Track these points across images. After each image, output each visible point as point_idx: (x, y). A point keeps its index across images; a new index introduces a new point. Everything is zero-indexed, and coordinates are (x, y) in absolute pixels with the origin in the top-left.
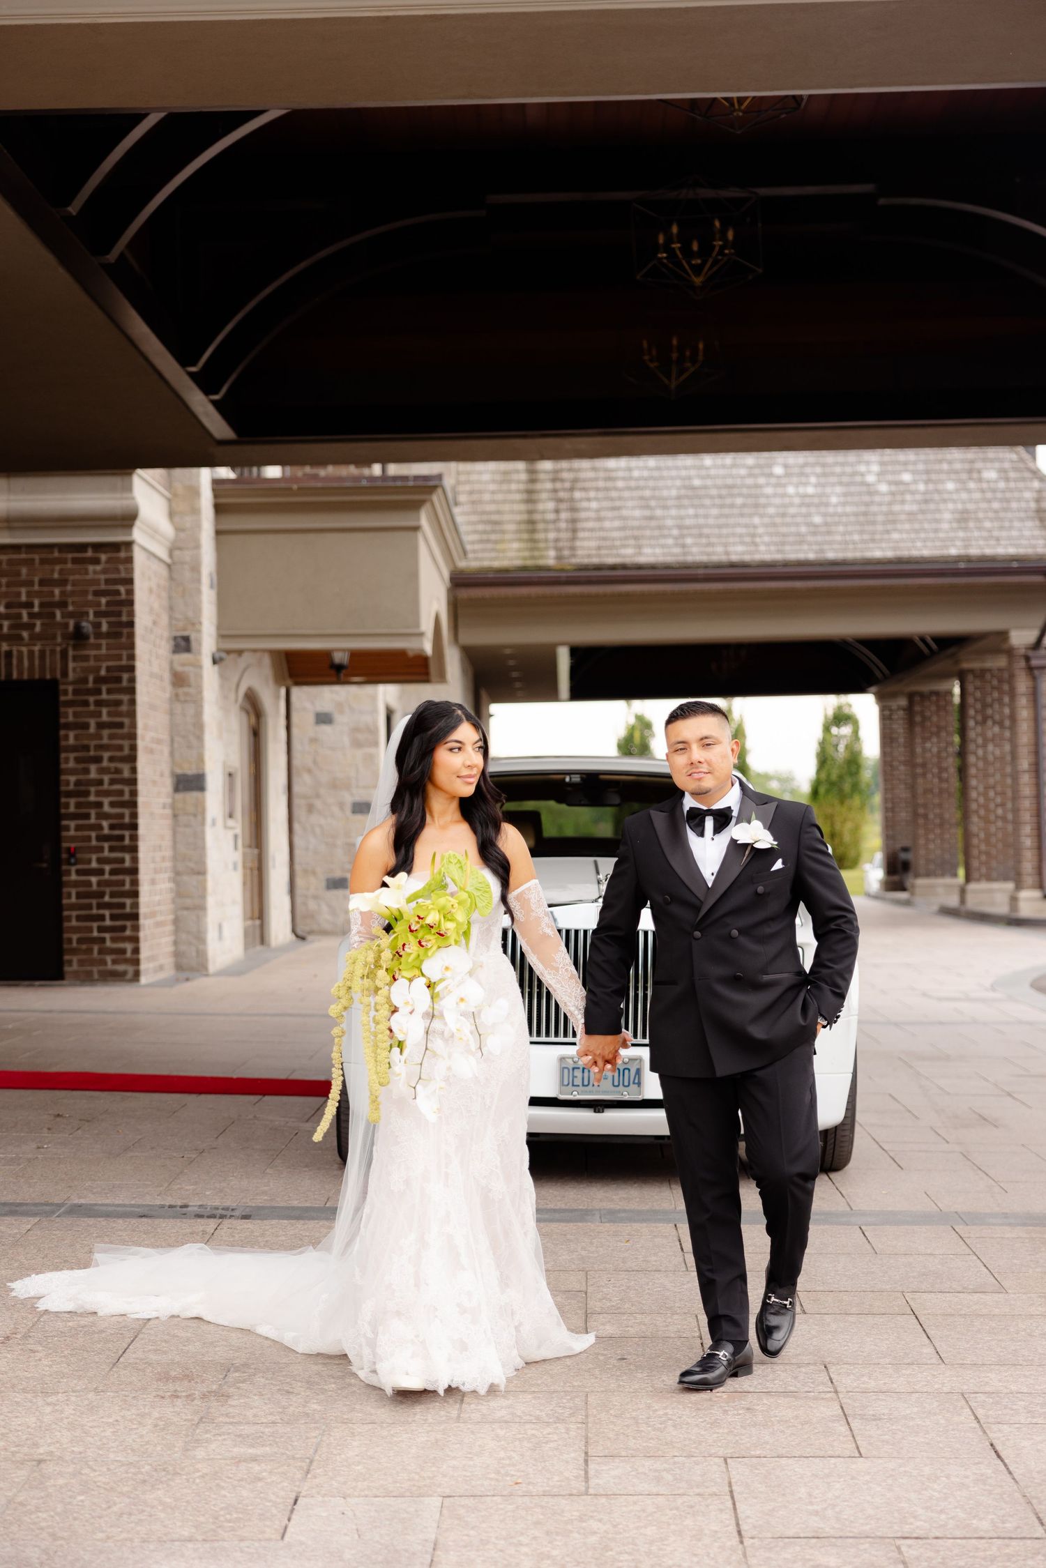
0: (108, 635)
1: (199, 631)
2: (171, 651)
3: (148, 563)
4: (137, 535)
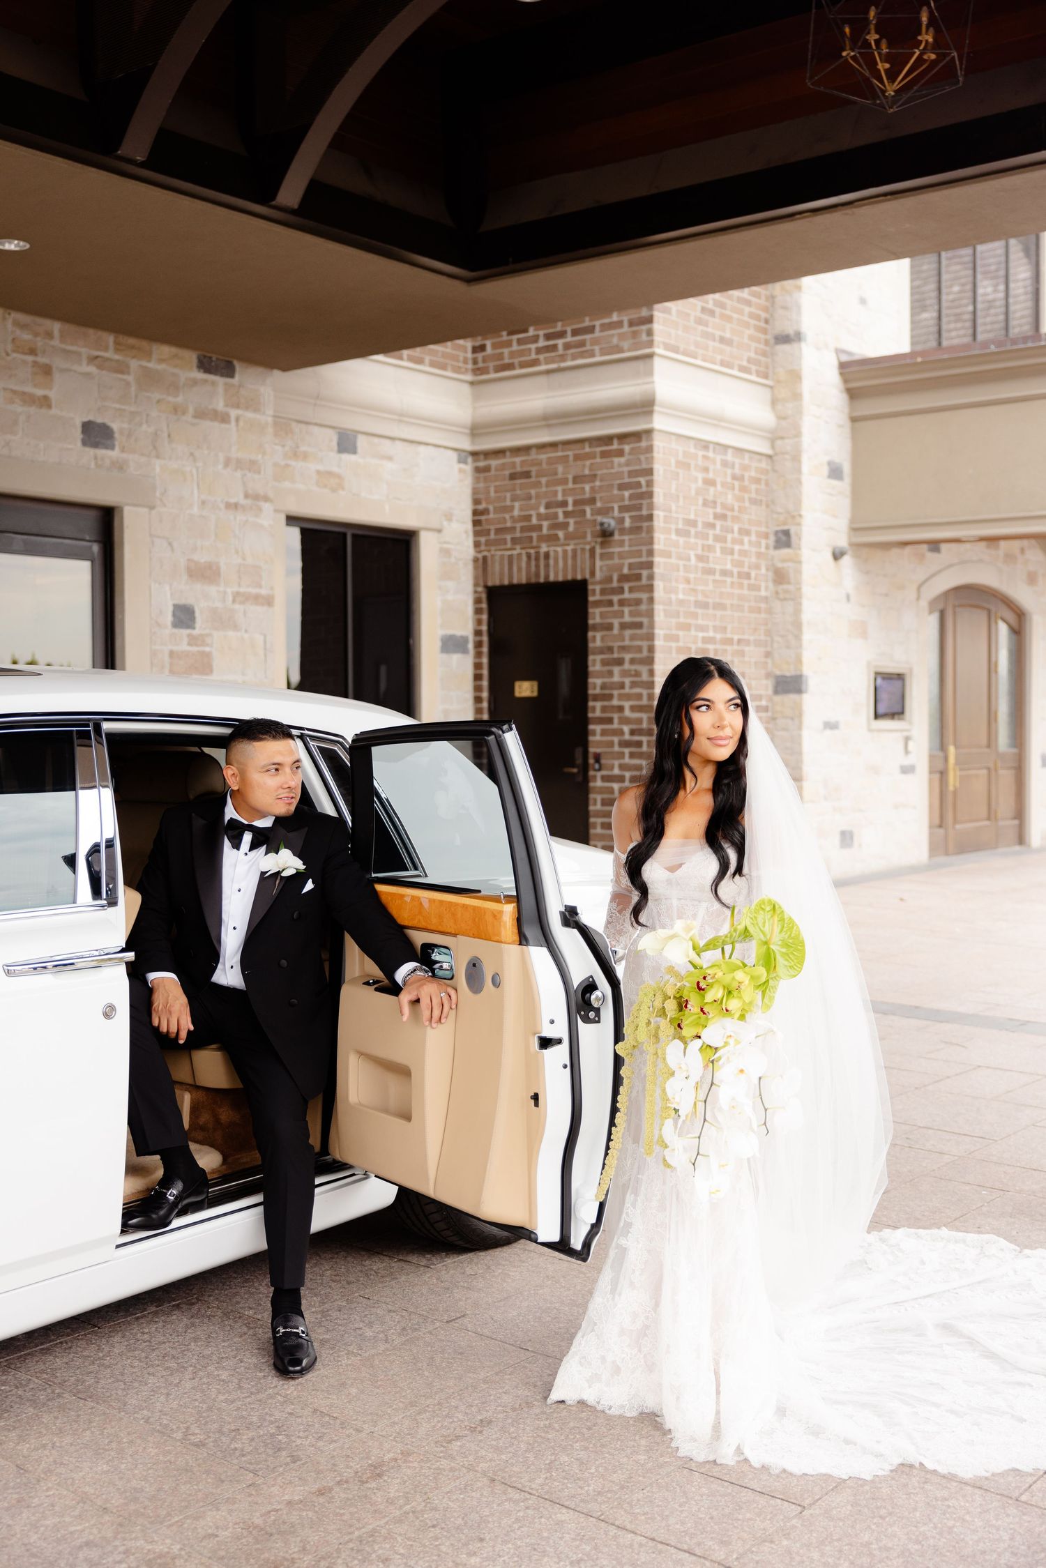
0: (630, 531)
1: (799, 524)
2: (771, 548)
3: (701, 453)
4: (659, 422)
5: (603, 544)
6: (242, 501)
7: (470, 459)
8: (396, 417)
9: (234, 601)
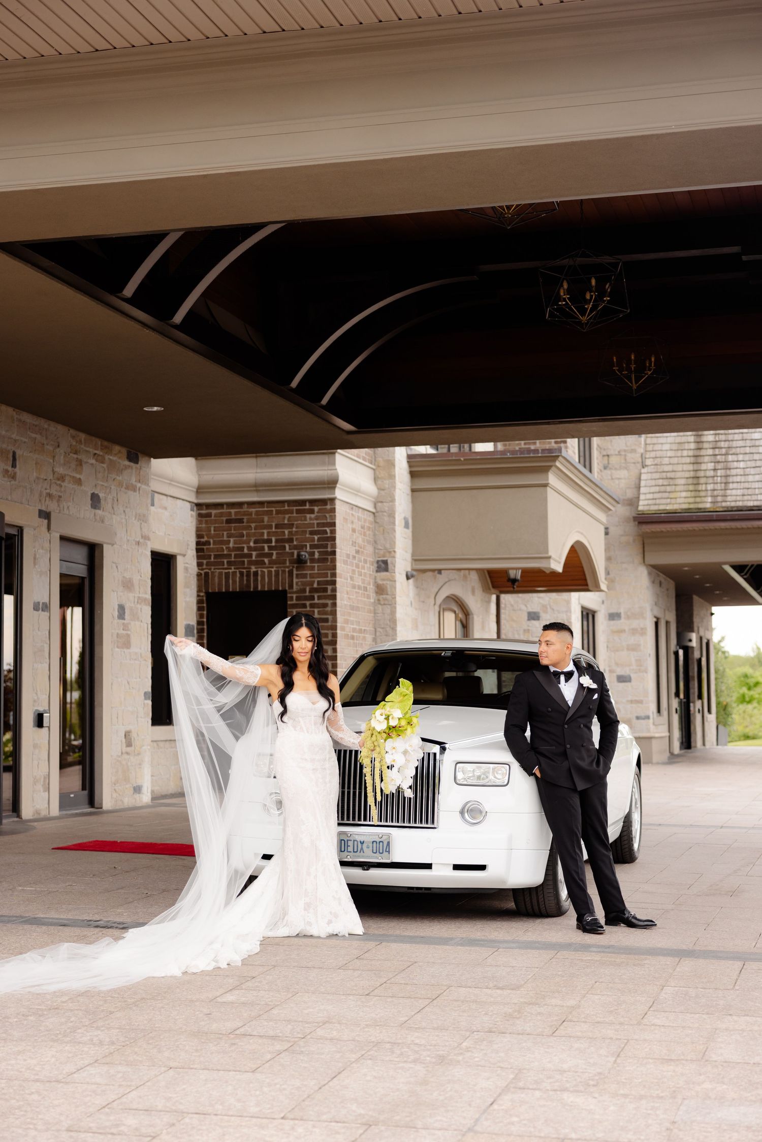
0: (319, 561)
1: (394, 557)
2: (375, 571)
3: (351, 512)
4: (339, 494)
5: (298, 569)
6: (141, 541)
7: (195, 508)
8: (169, 482)
9: (138, 602)
